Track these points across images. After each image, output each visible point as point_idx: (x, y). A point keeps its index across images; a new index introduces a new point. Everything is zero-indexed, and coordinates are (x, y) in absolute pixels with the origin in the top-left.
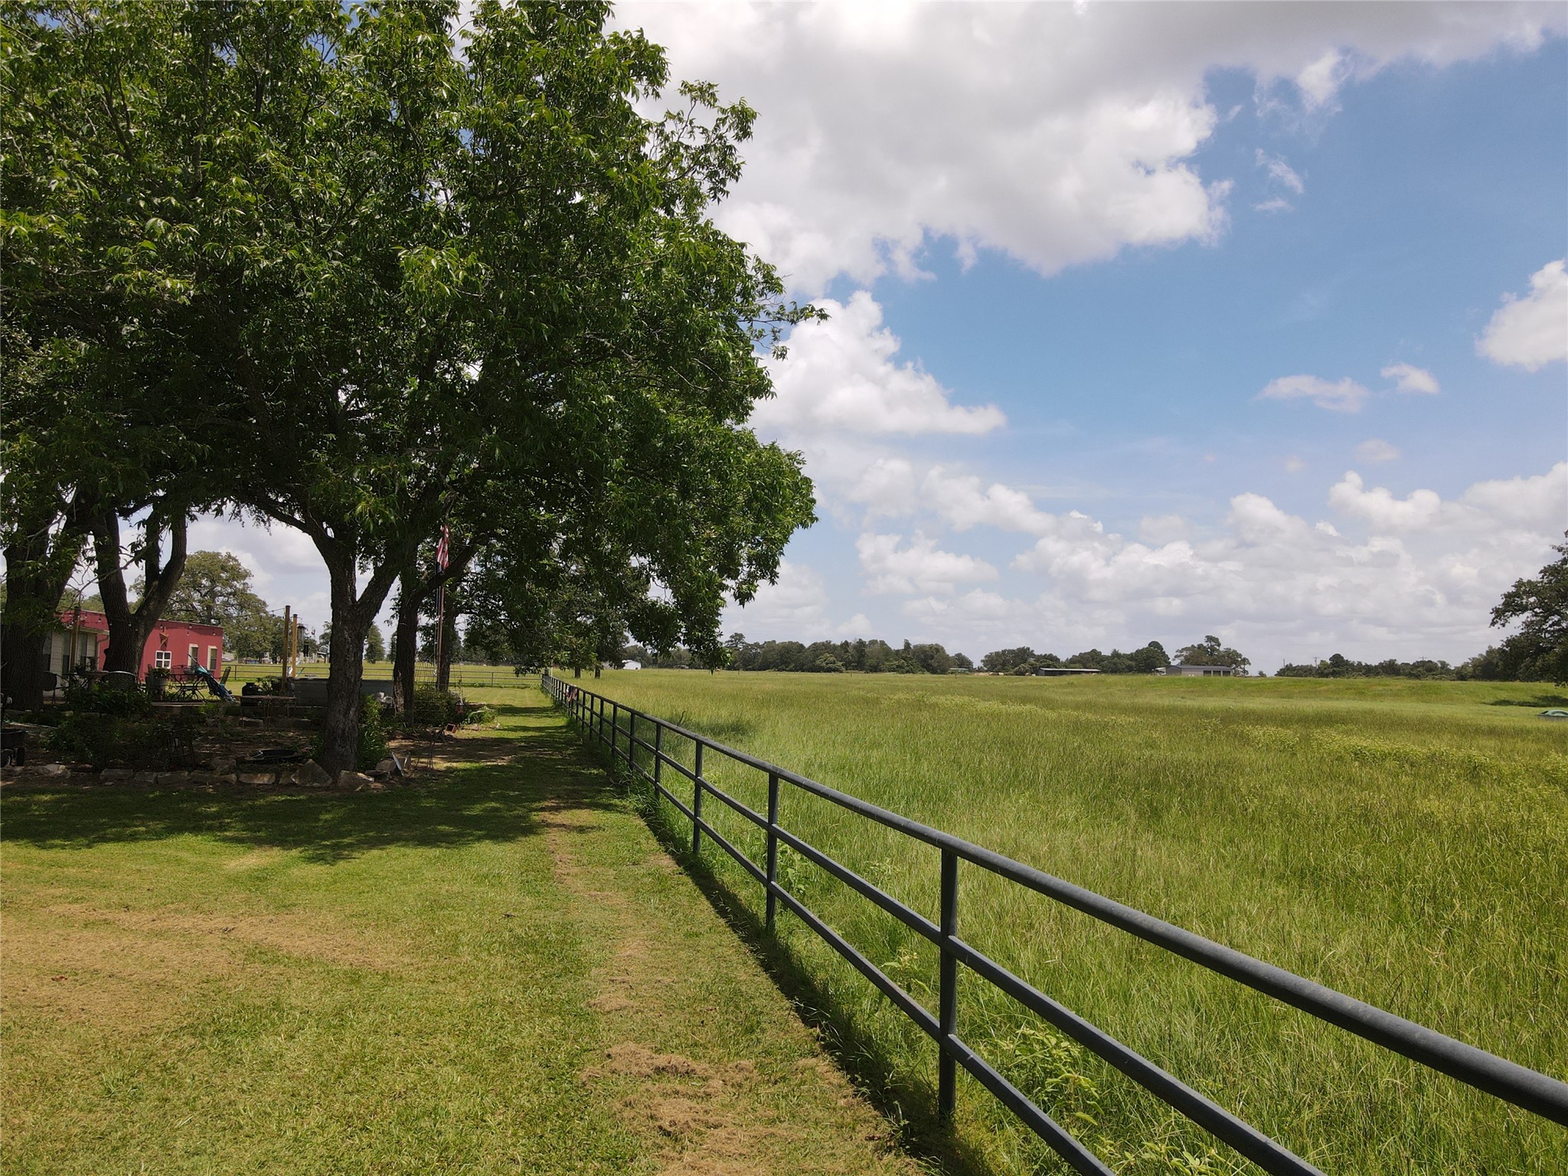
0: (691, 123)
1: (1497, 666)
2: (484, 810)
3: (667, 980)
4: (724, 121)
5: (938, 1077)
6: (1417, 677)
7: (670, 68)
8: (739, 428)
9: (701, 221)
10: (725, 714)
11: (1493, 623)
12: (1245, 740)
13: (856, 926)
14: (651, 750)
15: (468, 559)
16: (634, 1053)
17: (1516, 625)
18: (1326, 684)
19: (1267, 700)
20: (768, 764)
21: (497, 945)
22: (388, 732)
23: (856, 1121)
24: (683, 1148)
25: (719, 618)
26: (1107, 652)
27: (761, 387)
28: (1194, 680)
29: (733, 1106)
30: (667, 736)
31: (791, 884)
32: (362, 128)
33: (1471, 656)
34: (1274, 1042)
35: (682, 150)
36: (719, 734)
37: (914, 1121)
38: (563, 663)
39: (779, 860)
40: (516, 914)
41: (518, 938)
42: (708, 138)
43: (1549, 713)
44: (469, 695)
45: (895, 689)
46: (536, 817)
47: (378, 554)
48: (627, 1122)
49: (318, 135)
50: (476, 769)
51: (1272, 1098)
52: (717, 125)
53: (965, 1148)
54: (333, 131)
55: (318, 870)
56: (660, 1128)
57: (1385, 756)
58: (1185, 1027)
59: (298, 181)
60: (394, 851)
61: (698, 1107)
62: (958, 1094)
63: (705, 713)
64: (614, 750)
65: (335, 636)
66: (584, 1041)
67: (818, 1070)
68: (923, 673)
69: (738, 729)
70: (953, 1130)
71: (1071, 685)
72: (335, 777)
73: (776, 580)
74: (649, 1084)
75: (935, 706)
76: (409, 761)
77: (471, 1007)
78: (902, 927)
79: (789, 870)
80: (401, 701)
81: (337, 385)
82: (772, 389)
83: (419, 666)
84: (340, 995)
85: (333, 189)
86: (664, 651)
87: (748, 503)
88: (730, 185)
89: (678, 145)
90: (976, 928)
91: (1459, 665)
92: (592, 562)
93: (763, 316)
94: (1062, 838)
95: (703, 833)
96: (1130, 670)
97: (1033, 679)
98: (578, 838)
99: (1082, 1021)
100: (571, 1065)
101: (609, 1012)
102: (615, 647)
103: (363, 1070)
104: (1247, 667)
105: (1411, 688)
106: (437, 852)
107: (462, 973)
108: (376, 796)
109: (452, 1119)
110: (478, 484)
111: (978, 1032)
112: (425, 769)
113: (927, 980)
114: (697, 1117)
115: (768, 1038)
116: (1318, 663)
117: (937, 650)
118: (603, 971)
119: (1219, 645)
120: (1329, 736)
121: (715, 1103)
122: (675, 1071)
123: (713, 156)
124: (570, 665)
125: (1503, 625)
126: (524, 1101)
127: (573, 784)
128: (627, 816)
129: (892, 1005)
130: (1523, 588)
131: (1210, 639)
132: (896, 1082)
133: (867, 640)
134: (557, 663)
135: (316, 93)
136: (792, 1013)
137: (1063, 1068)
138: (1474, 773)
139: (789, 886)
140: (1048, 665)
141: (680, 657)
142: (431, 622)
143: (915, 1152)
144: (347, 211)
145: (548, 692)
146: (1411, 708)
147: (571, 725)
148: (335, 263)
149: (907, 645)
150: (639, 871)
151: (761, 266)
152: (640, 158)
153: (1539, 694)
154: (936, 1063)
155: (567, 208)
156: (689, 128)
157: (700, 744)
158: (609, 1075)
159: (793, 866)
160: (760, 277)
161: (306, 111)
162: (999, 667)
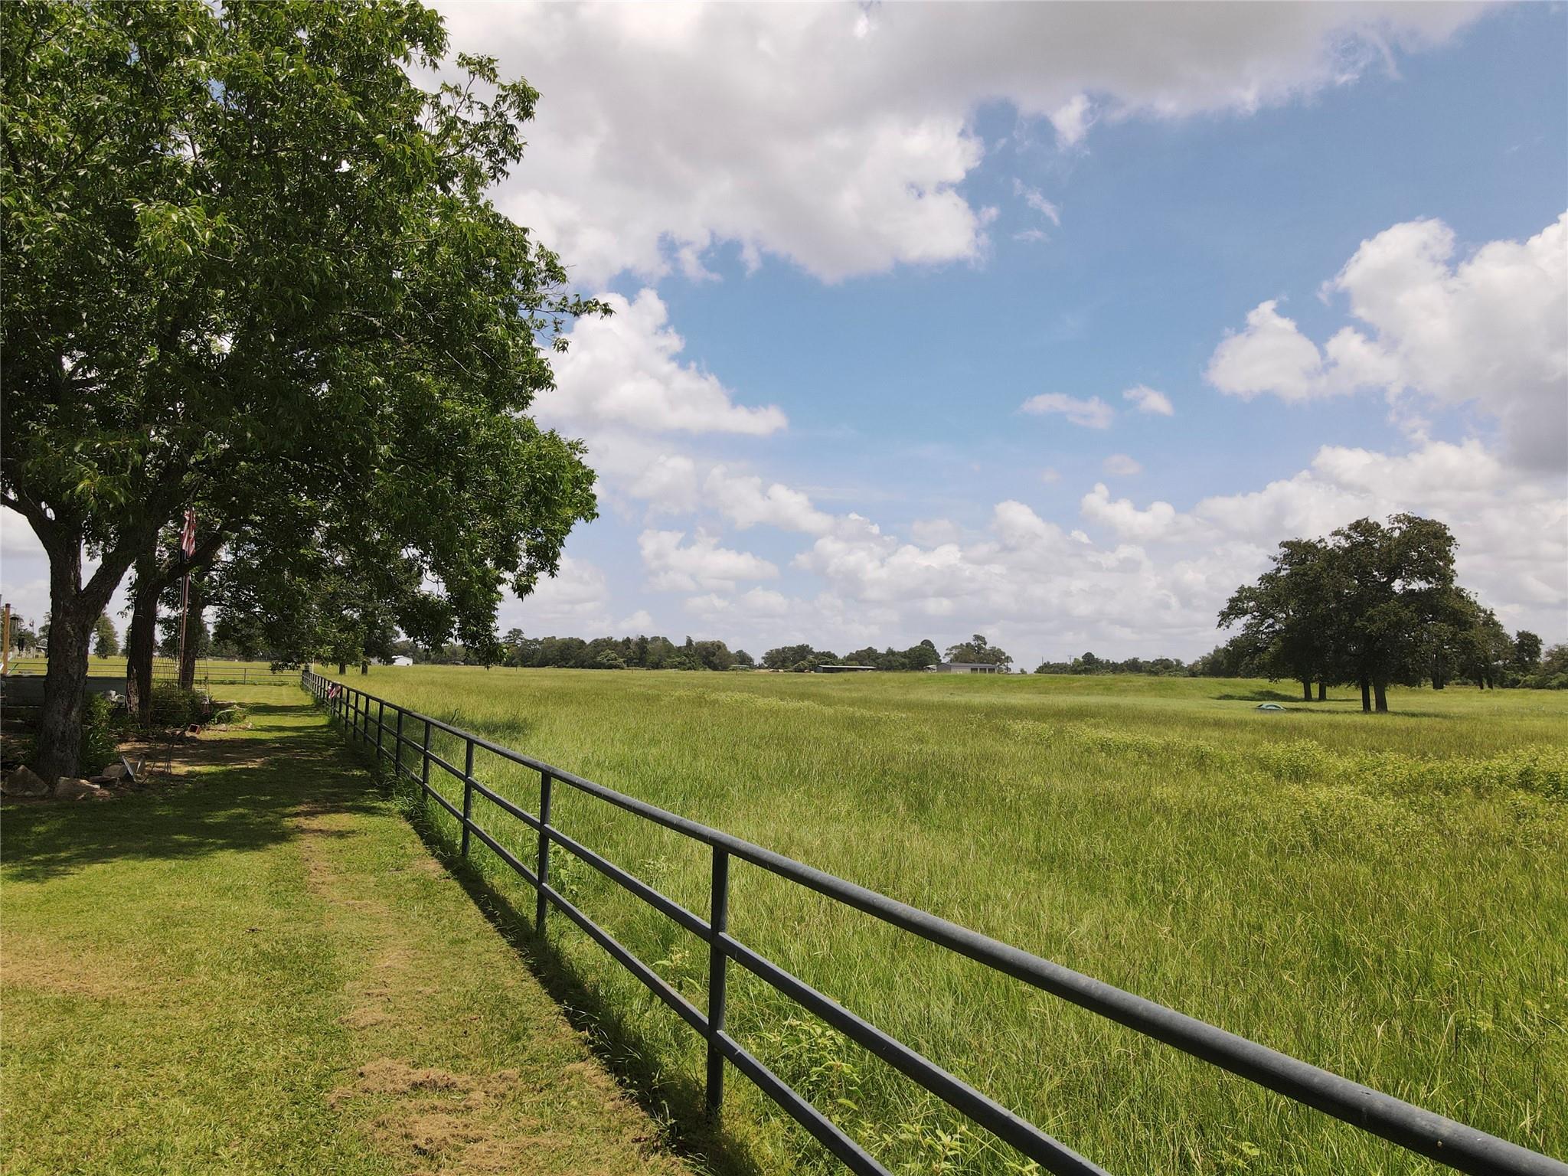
0: (469, 97)
1: (1222, 664)
2: (230, 817)
3: (429, 990)
4: (504, 98)
5: (706, 1073)
6: (1156, 674)
7: (449, 39)
8: (518, 415)
9: (481, 202)
10: (500, 712)
11: (1220, 625)
12: (1005, 733)
13: (629, 925)
14: (419, 750)
15: (218, 546)
16: (390, 1070)
17: (1238, 627)
18: (1079, 681)
19: (1027, 696)
20: (541, 763)
21: (239, 962)
22: (119, 734)
23: (624, 1123)
24: (439, 1166)
25: (495, 613)
26: (882, 650)
27: (542, 379)
28: (962, 677)
29: (495, 1118)
30: (436, 734)
31: (563, 884)
32: (96, 69)
33: (1201, 655)
34: (1022, 1020)
35: (459, 125)
36: (494, 731)
37: (681, 1119)
38: (326, 659)
39: (552, 860)
40: (262, 928)
41: (263, 953)
42: (487, 115)
43: (1263, 707)
44: (217, 693)
45: (675, 685)
46: (289, 823)
47: (107, 540)
48: (379, 1143)
49: (42, 74)
50: (222, 772)
51: (1018, 1072)
52: (497, 102)
53: (731, 1143)
54: (61, 68)
55: (27, 889)
56: (415, 1146)
57: (1127, 746)
58: (942, 1010)
59: (18, 121)
60: (120, 864)
61: (458, 1122)
62: (726, 1089)
63: (478, 709)
64: (379, 750)
65: (54, 631)
66: (333, 1061)
67: (586, 1074)
68: (705, 669)
69: (514, 728)
70: (720, 1125)
71: (847, 681)
72: (52, 783)
73: (556, 572)
74: (405, 1101)
75: (715, 702)
76: (143, 766)
77: (206, 1032)
78: (675, 927)
79: (561, 870)
80: (136, 700)
81: (61, 350)
82: (552, 382)
83: (158, 661)
84: (49, 1026)
85: (59, 136)
86: (436, 647)
87: (527, 495)
88: (510, 166)
89: (454, 121)
90: (749, 923)
91: (1191, 663)
92: (359, 554)
93: (545, 306)
94: (834, 832)
95: (472, 835)
96: (903, 667)
97: (811, 677)
98: (336, 844)
99: (846, 1011)
100: (319, 1086)
101: (363, 1028)
102: (384, 643)
103: (75, 1108)
104: (1010, 665)
105: (1150, 684)
106: (172, 864)
107: (196, 995)
108: (103, 805)
109: (180, 1155)
110: (228, 466)
111: (748, 1026)
112: (162, 774)
113: (697, 979)
114: (456, 1133)
115: (534, 1045)
116: (1072, 661)
117: (719, 647)
118: (358, 984)
119: (985, 644)
120: (1080, 729)
121: (476, 1116)
122: (434, 1085)
123: (493, 135)
124: (334, 660)
125: (1228, 627)
126: (263, 1129)
127: (332, 787)
128: (391, 820)
129: (662, 1004)
130: (1245, 594)
131: (977, 637)
132: (664, 1080)
133: (649, 636)
134: (319, 658)
135: (43, 28)
136: (561, 1017)
137: (828, 1056)
138: (1201, 761)
139: (561, 888)
140: (826, 663)
141: (455, 653)
142: (174, 614)
143: (680, 1151)
144: (76, 160)
145: (308, 690)
146: (1150, 702)
147: (333, 724)
148: (60, 215)
149: (689, 642)
150: (402, 877)
151: (543, 254)
152: (413, 128)
153: (1256, 690)
154: (705, 1059)
155: (333, 176)
156: (467, 103)
157: (471, 743)
158: (361, 1094)
159: (565, 866)
160: (542, 265)
161: (29, 47)
162: (779, 663)
